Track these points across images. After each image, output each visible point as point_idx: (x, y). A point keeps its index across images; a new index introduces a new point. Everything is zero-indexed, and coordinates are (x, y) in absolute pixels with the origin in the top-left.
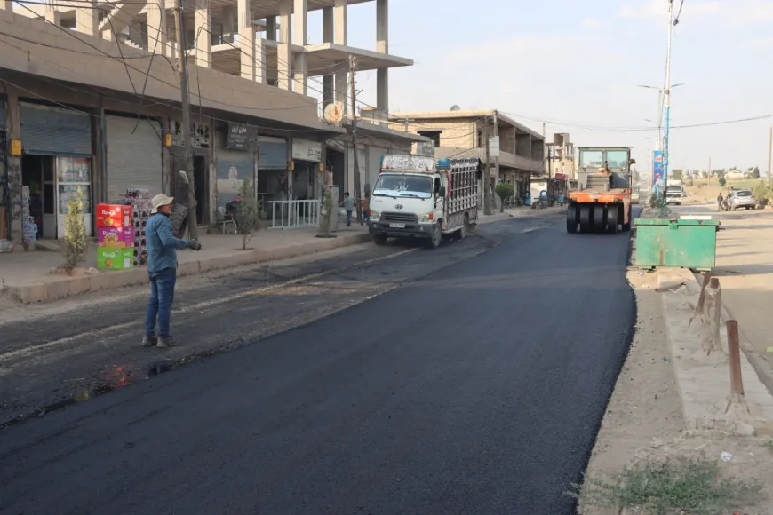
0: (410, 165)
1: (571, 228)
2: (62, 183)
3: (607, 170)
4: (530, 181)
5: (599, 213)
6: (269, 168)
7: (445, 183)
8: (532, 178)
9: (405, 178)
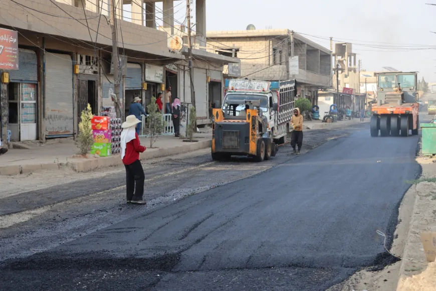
0: (250, 87)
1: (374, 133)
2: (23, 102)
3: (400, 90)
4: (318, 95)
5: (394, 121)
6: (132, 89)
7: (276, 100)
8: (320, 92)
9: (246, 96)
